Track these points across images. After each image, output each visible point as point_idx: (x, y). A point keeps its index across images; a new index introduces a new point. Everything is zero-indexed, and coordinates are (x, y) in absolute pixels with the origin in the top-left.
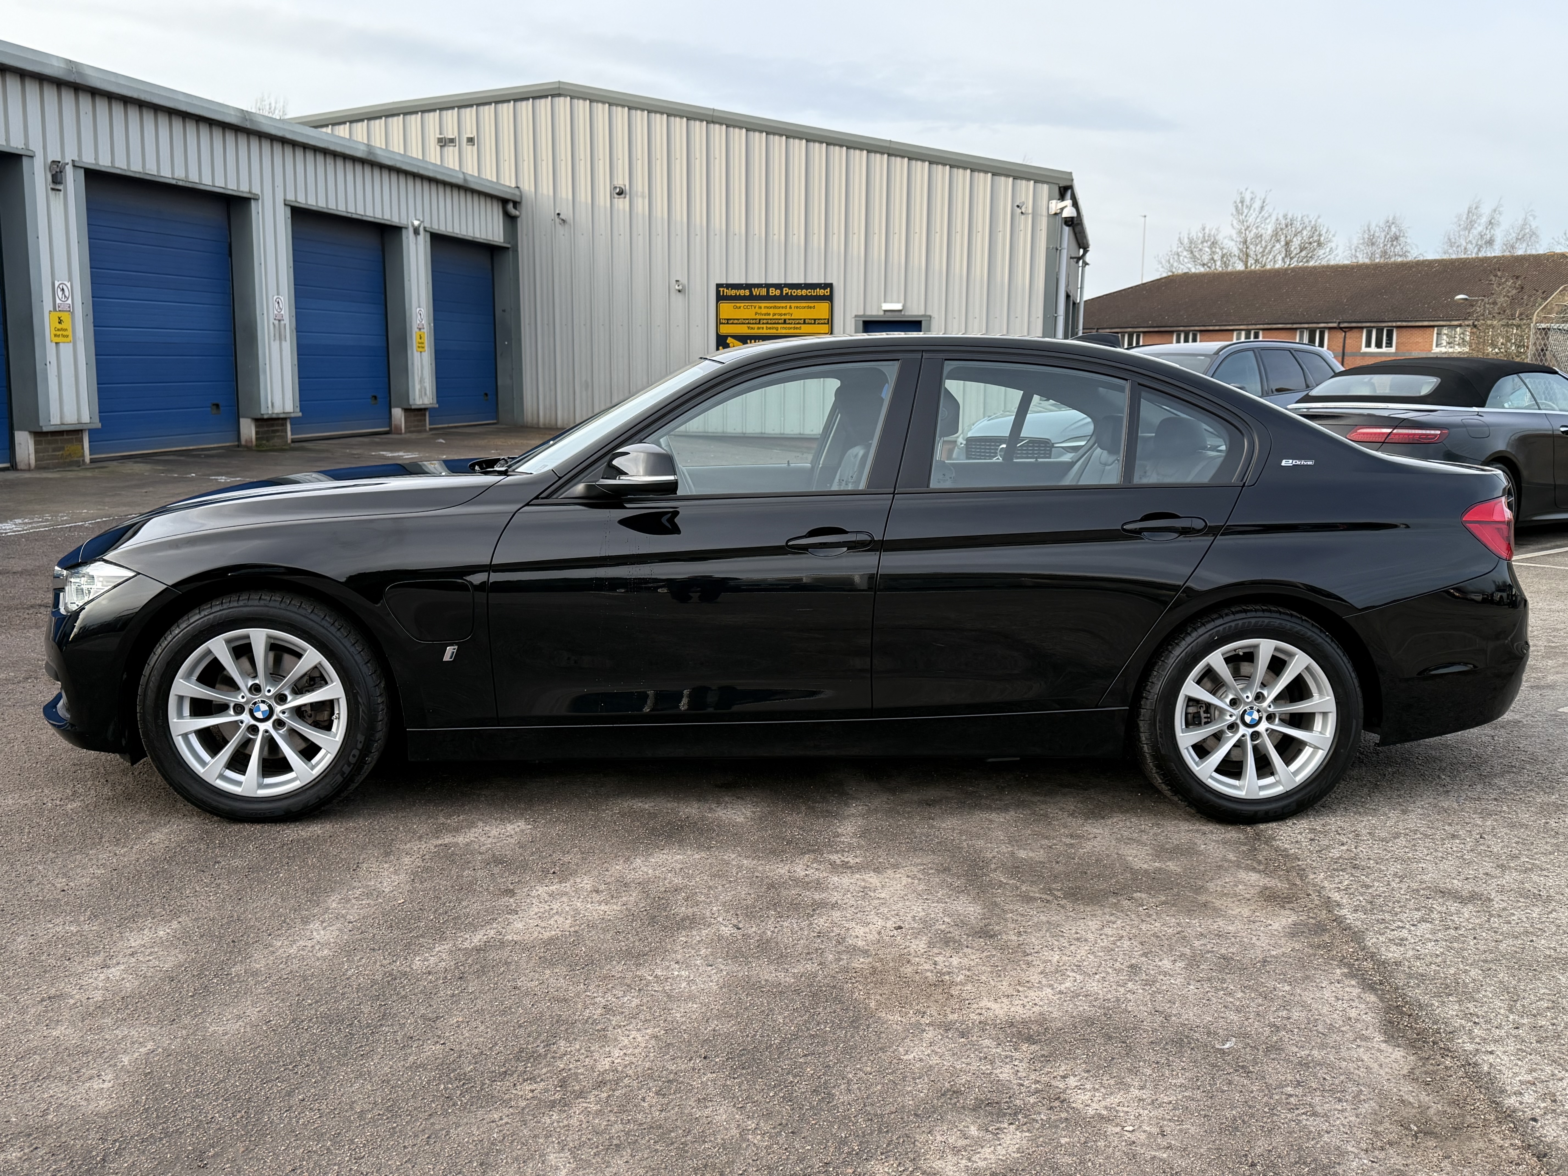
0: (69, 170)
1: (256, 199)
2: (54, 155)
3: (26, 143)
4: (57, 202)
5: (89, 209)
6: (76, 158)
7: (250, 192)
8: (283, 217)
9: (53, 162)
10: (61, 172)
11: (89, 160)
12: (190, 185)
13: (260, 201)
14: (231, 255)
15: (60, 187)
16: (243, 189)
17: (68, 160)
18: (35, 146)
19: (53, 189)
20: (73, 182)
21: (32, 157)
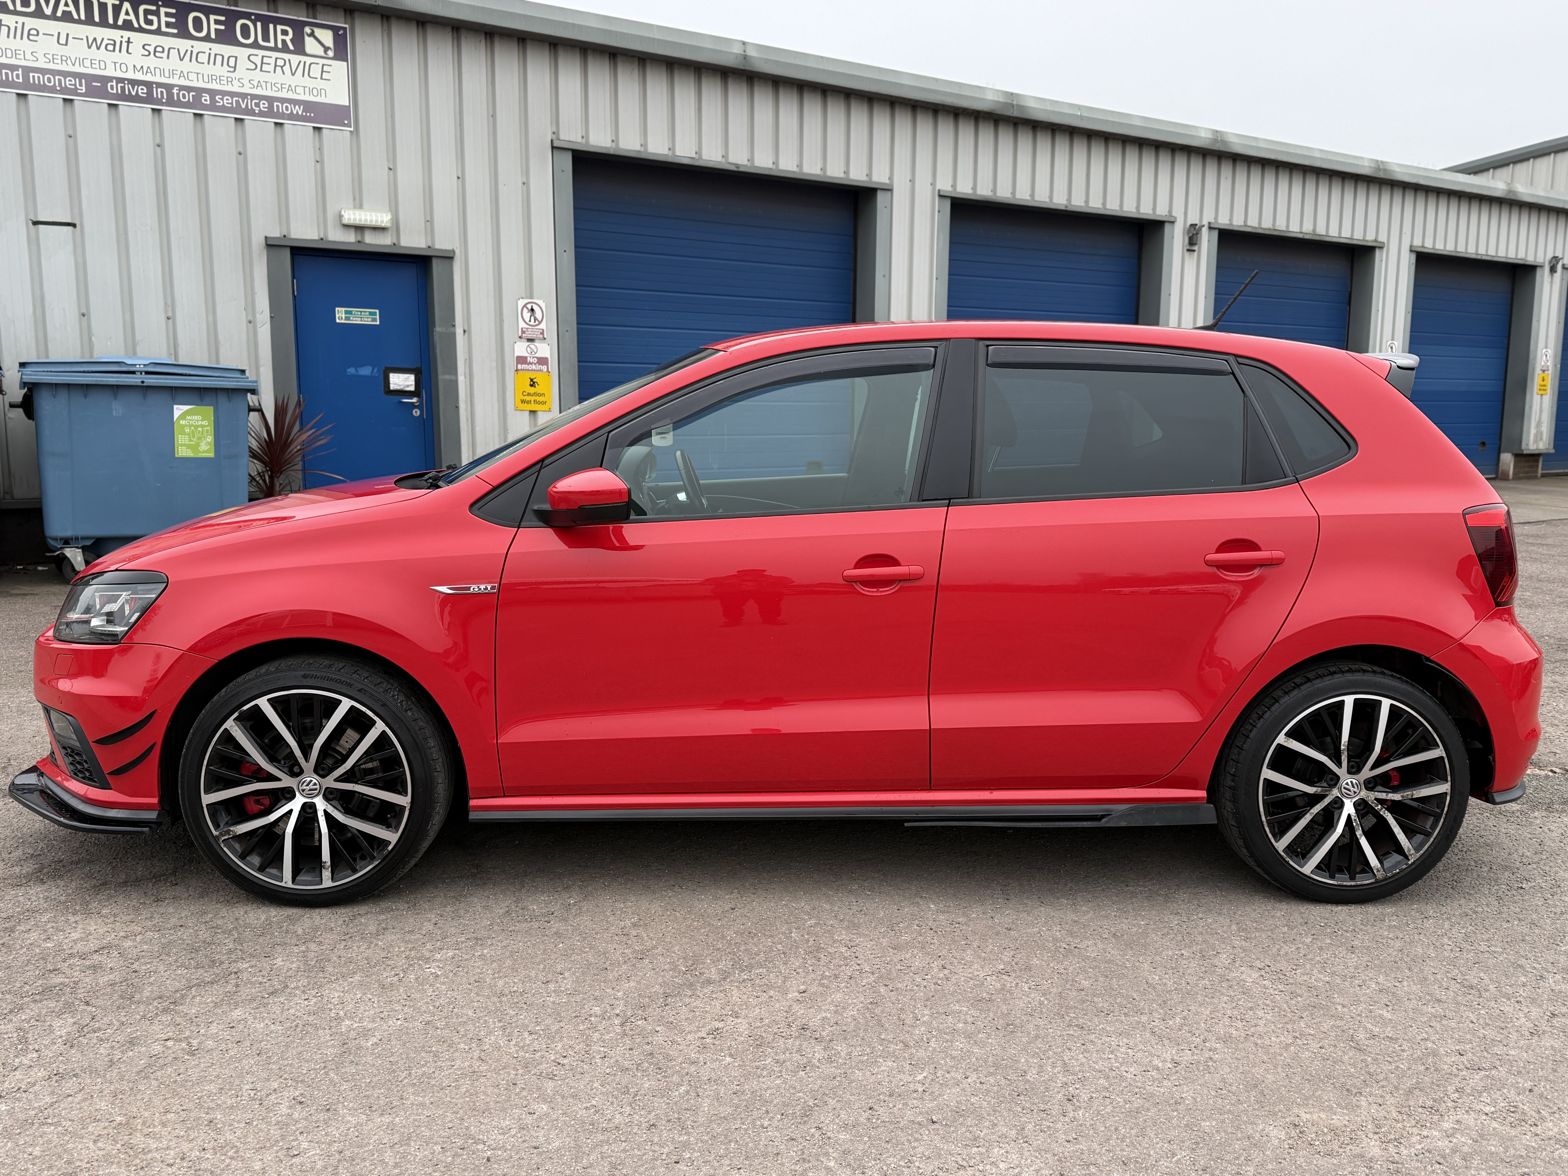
0: (1205, 231)
1: (1381, 248)
2: (1193, 219)
3: (1170, 211)
4: (1191, 262)
5: (1218, 267)
6: (1212, 221)
7: (1376, 241)
8: (1407, 263)
9: (1192, 225)
10: (1197, 234)
11: (1223, 221)
12: (1317, 238)
13: (1385, 249)
14: (1349, 304)
15: (1196, 248)
16: (1370, 237)
17: (1205, 222)
18: (1178, 213)
19: (1188, 250)
20: (1207, 243)
21: (1173, 222)
